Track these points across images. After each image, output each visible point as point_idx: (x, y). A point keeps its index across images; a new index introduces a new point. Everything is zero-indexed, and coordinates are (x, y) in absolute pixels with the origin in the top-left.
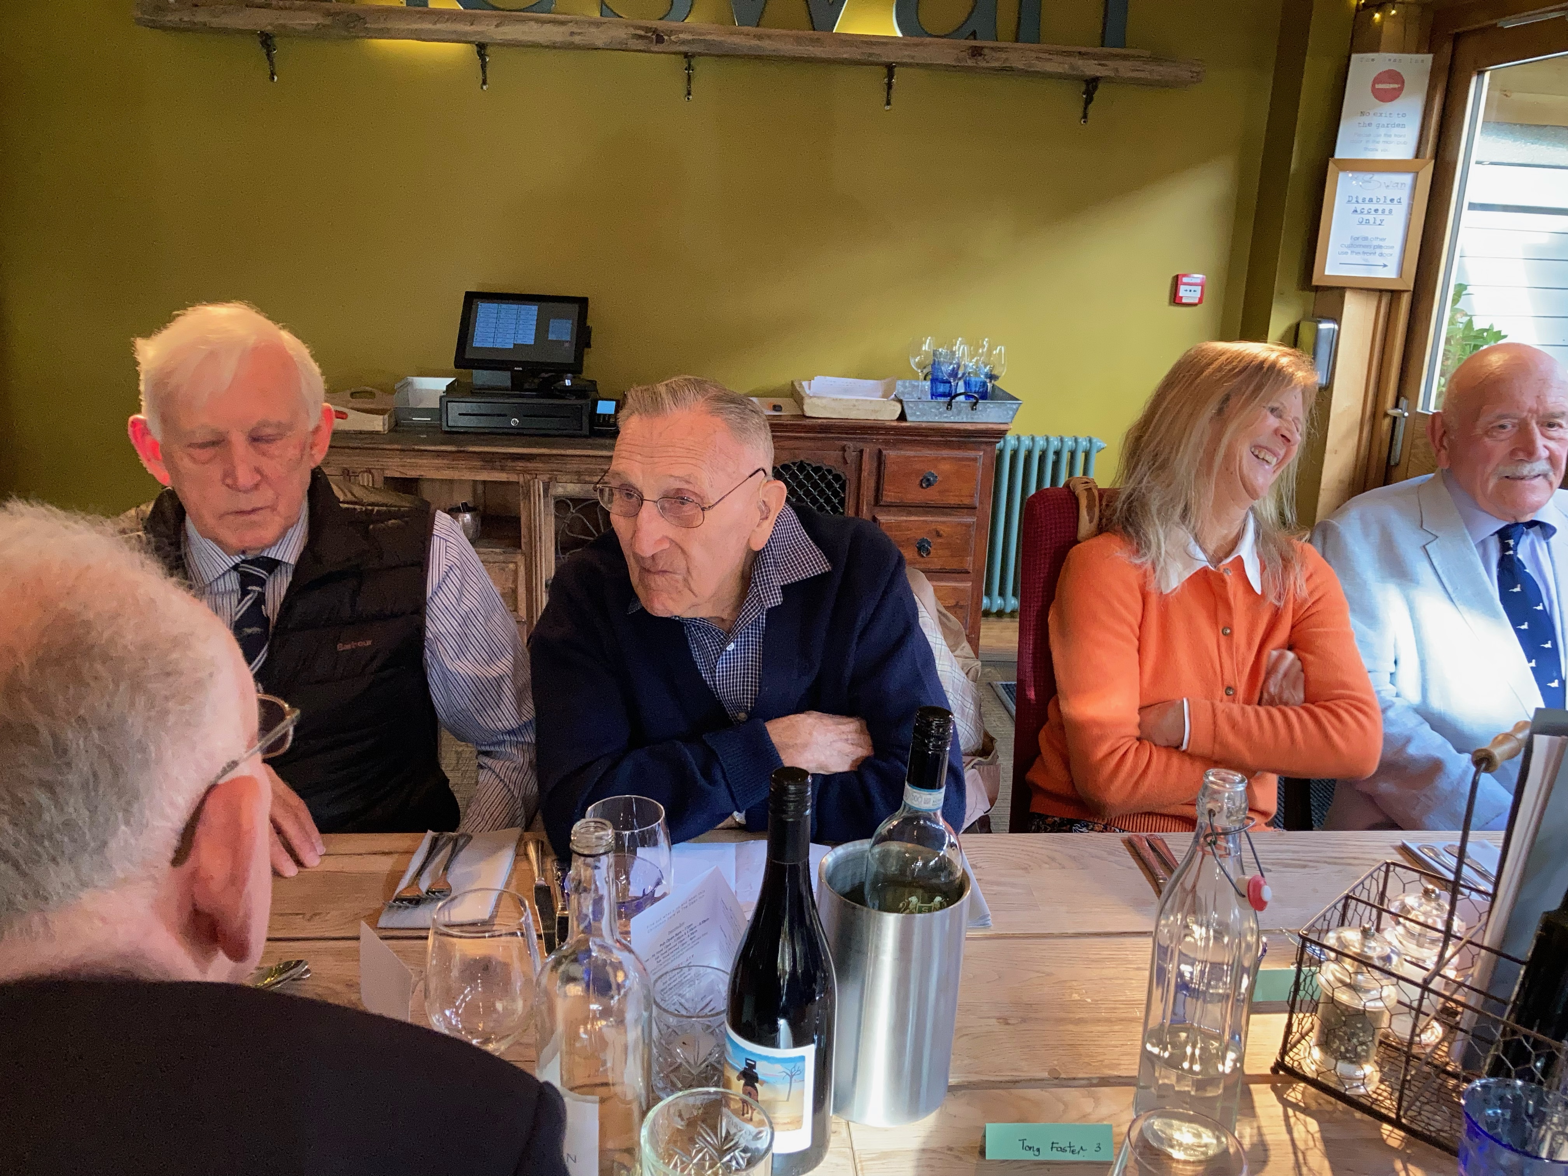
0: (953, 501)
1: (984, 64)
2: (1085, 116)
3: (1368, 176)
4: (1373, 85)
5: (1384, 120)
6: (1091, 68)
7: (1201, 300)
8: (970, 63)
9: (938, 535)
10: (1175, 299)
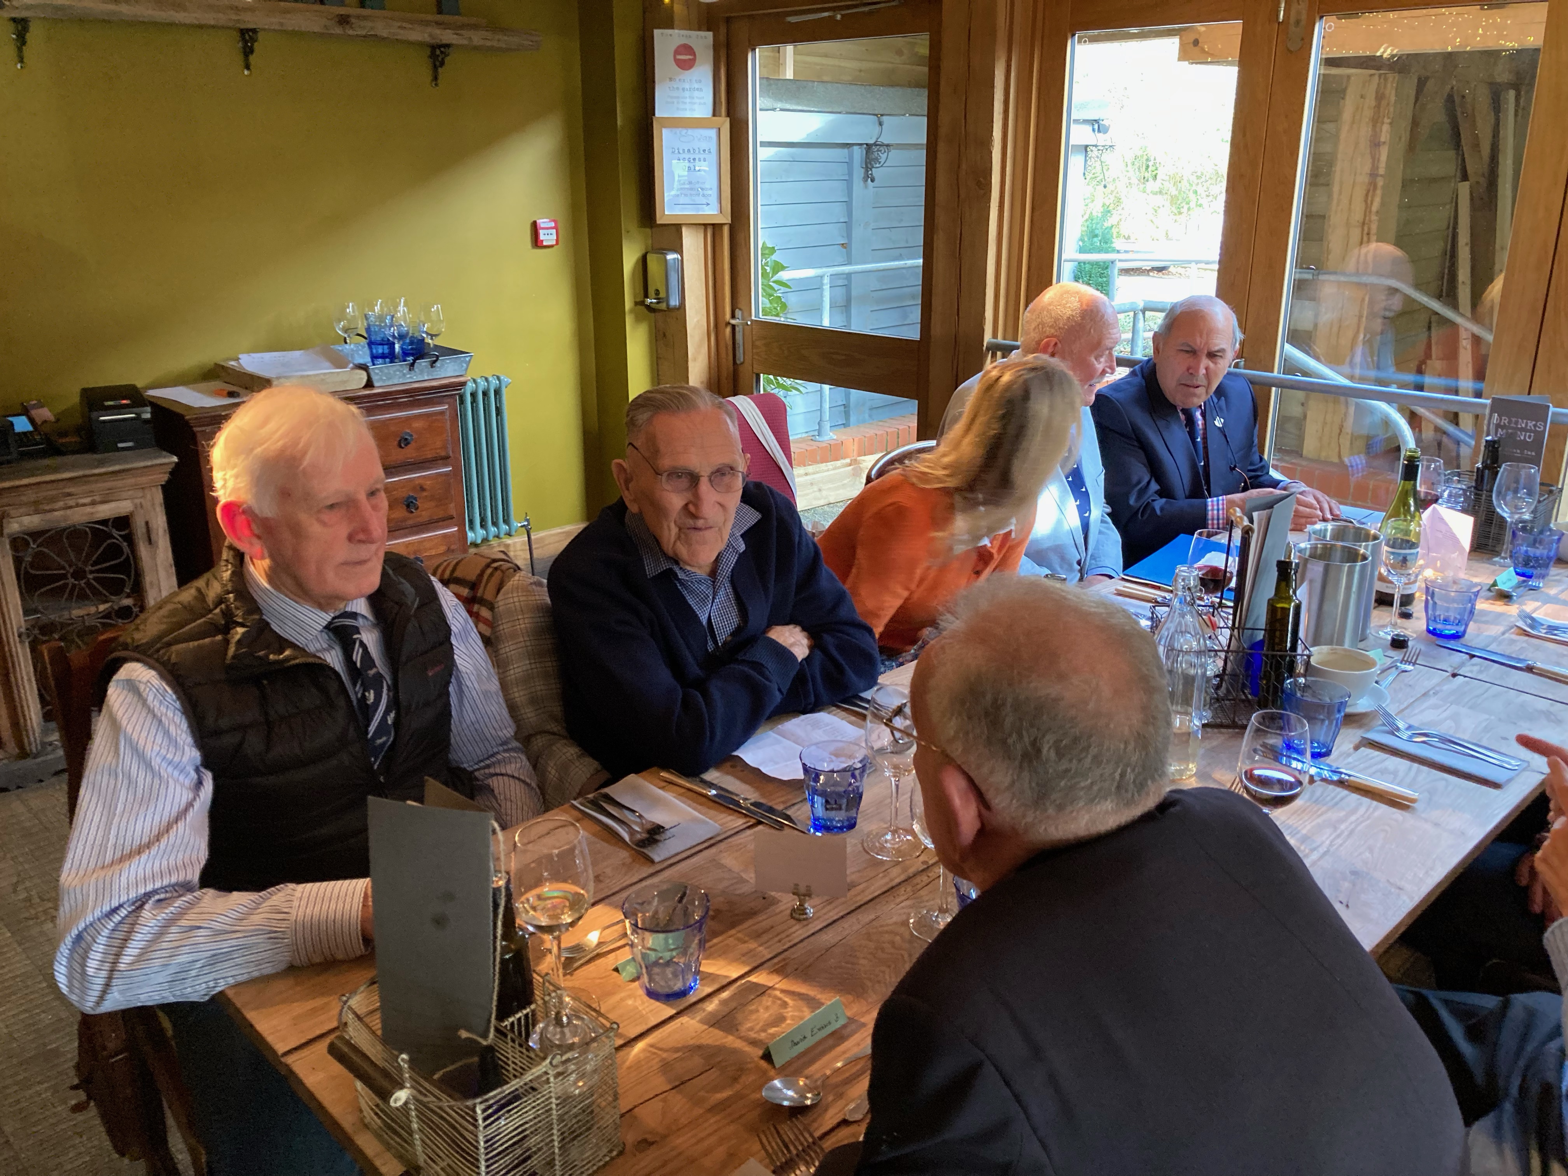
0: (429, 455)
1: (351, 32)
2: (436, 79)
3: (684, 131)
4: (674, 58)
5: (687, 86)
7: (557, 240)
8: (341, 31)
9: (422, 489)
10: (536, 242)
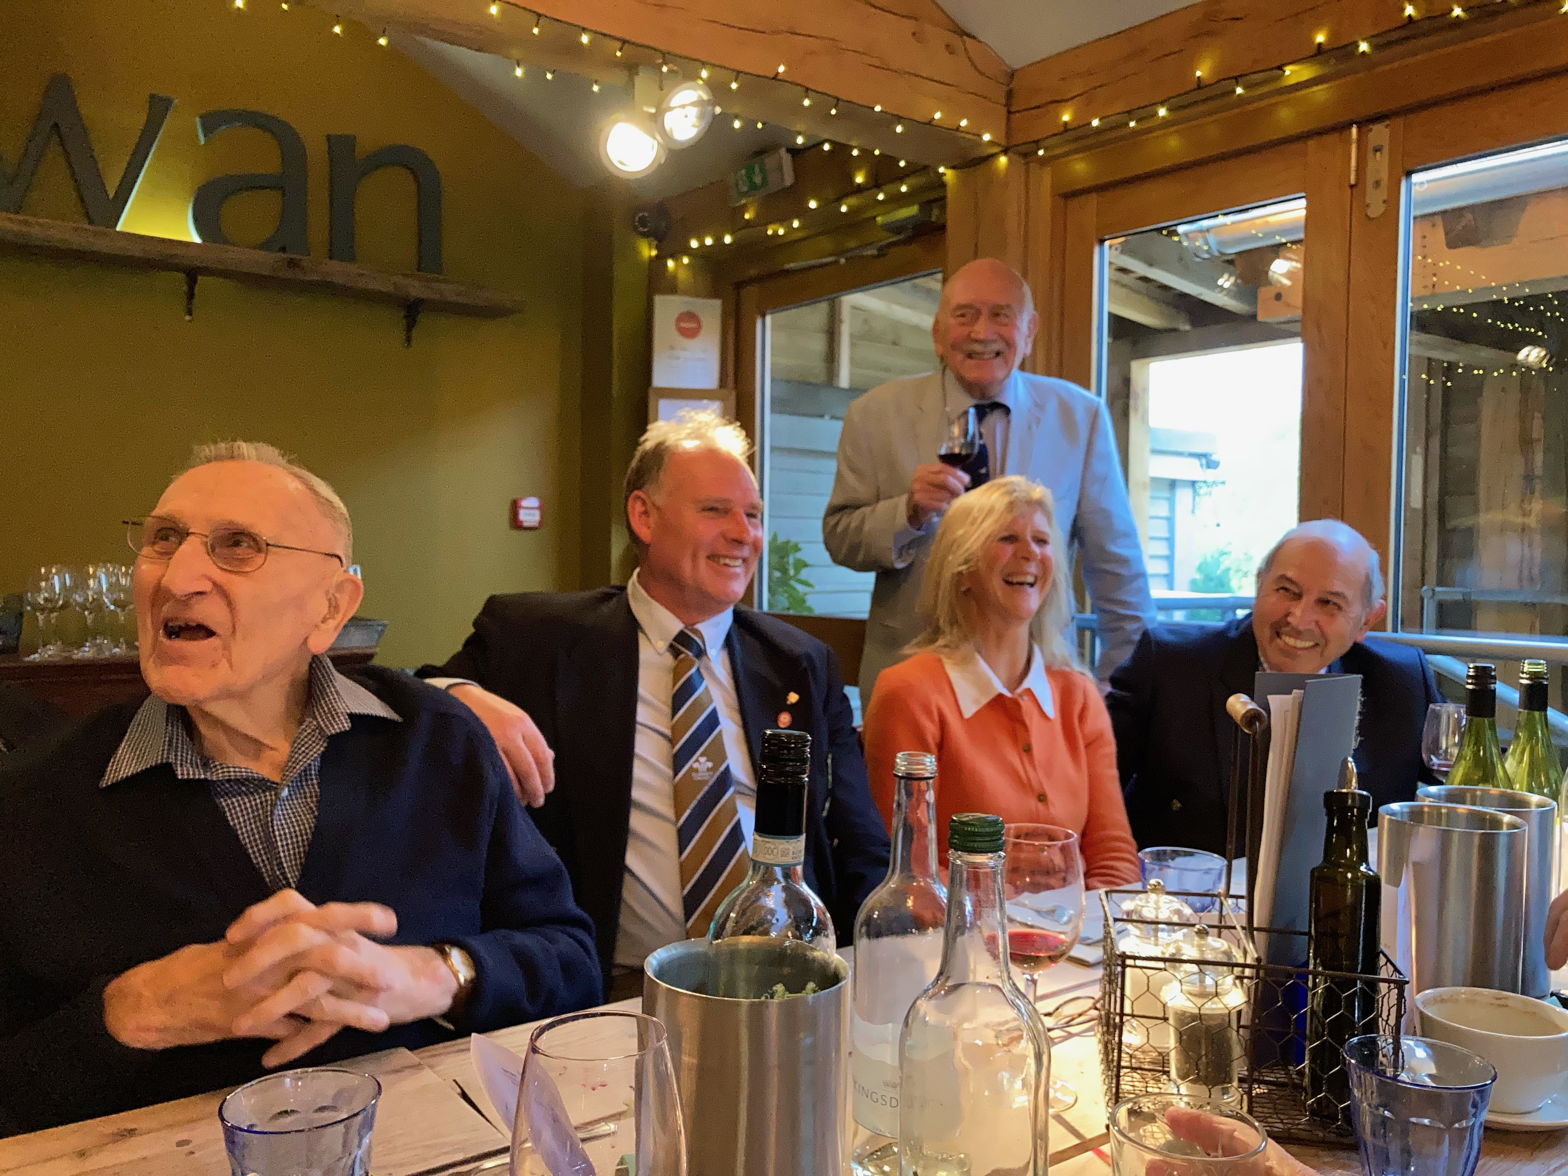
1: (301, 277)
2: (409, 340)
3: (681, 403)
4: (676, 325)
5: (690, 355)
6: (416, 289)
7: (540, 523)
8: (288, 274)
10: (516, 523)
